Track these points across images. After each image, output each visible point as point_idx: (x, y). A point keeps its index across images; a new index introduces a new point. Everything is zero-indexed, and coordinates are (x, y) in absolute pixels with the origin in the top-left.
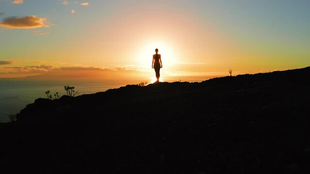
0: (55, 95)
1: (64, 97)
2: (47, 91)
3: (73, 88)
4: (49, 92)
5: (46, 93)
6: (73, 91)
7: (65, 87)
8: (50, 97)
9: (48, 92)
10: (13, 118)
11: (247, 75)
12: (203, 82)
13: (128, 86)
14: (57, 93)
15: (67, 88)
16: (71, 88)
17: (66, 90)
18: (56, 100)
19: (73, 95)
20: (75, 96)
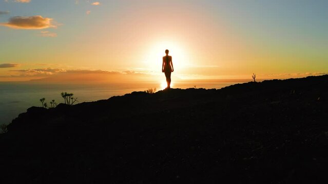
0: (51, 103)
1: (61, 105)
3: (72, 95)
4: (44, 99)
5: (41, 100)
6: (72, 99)
7: (62, 94)
8: (45, 105)
9: (42, 100)
11: (275, 81)
12: (222, 88)
14: (53, 101)
15: (65, 95)
16: (69, 95)
17: (63, 97)
18: (51, 109)
19: (71, 103)
20: (74, 104)
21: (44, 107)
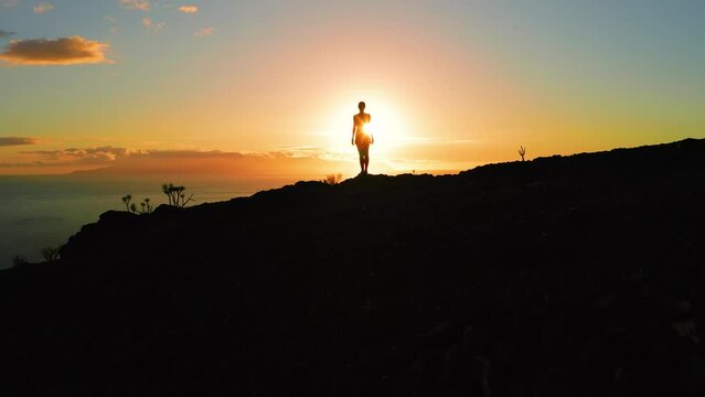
0: (143, 205)
1: (162, 207)
2: (125, 196)
3: (182, 188)
4: (129, 197)
5: (124, 199)
6: (182, 196)
7: (165, 187)
8: (133, 207)
9: (127, 199)
10: (51, 256)
11: (557, 158)
12: (462, 173)
13: (301, 184)
14: (147, 200)
15: (169, 190)
16: (177, 189)
17: (166, 192)
18: (144, 216)
19: (180, 204)
20: (186, 206)
21: (131, 211)
